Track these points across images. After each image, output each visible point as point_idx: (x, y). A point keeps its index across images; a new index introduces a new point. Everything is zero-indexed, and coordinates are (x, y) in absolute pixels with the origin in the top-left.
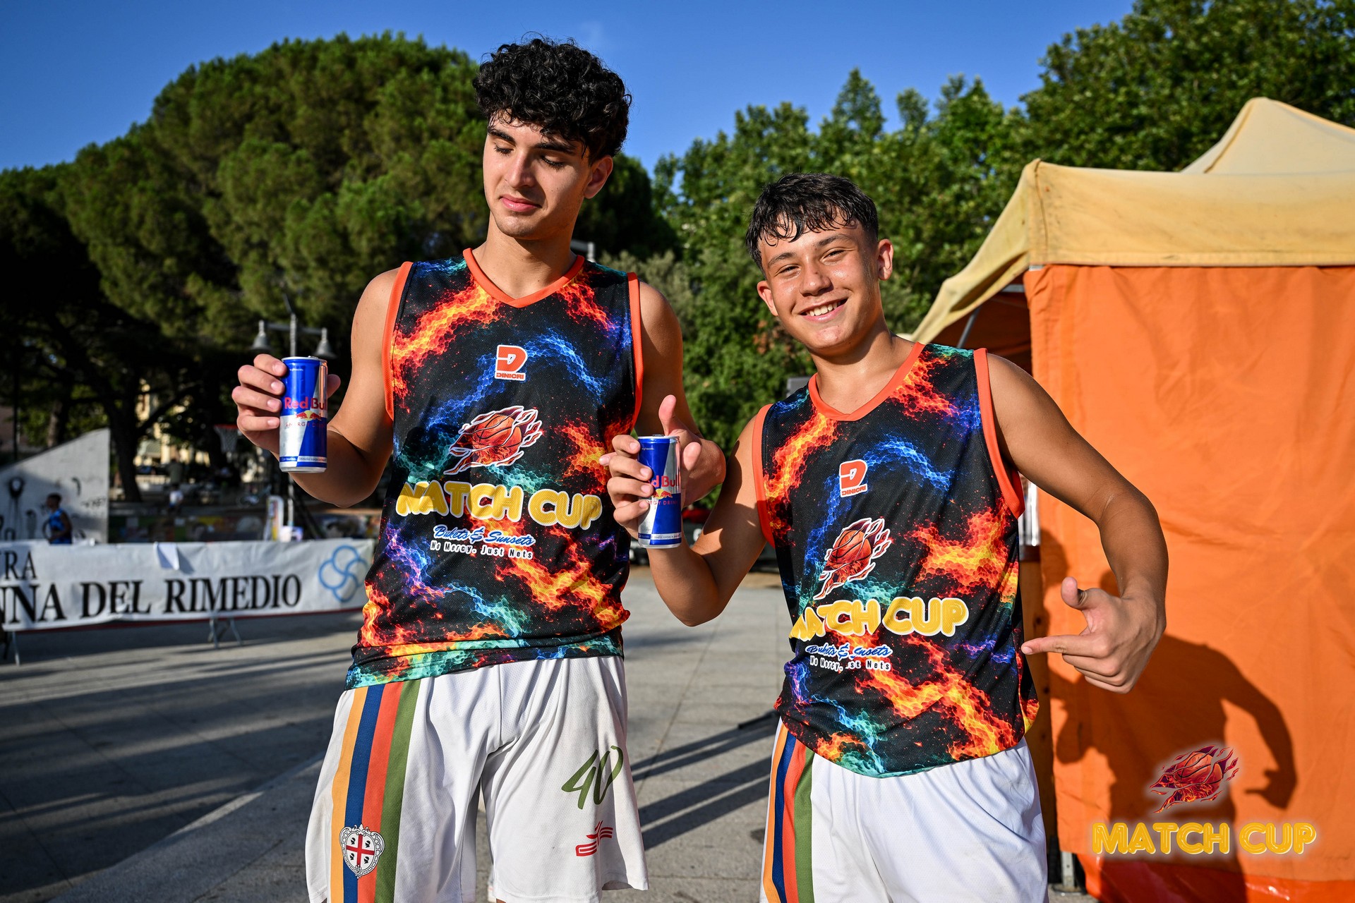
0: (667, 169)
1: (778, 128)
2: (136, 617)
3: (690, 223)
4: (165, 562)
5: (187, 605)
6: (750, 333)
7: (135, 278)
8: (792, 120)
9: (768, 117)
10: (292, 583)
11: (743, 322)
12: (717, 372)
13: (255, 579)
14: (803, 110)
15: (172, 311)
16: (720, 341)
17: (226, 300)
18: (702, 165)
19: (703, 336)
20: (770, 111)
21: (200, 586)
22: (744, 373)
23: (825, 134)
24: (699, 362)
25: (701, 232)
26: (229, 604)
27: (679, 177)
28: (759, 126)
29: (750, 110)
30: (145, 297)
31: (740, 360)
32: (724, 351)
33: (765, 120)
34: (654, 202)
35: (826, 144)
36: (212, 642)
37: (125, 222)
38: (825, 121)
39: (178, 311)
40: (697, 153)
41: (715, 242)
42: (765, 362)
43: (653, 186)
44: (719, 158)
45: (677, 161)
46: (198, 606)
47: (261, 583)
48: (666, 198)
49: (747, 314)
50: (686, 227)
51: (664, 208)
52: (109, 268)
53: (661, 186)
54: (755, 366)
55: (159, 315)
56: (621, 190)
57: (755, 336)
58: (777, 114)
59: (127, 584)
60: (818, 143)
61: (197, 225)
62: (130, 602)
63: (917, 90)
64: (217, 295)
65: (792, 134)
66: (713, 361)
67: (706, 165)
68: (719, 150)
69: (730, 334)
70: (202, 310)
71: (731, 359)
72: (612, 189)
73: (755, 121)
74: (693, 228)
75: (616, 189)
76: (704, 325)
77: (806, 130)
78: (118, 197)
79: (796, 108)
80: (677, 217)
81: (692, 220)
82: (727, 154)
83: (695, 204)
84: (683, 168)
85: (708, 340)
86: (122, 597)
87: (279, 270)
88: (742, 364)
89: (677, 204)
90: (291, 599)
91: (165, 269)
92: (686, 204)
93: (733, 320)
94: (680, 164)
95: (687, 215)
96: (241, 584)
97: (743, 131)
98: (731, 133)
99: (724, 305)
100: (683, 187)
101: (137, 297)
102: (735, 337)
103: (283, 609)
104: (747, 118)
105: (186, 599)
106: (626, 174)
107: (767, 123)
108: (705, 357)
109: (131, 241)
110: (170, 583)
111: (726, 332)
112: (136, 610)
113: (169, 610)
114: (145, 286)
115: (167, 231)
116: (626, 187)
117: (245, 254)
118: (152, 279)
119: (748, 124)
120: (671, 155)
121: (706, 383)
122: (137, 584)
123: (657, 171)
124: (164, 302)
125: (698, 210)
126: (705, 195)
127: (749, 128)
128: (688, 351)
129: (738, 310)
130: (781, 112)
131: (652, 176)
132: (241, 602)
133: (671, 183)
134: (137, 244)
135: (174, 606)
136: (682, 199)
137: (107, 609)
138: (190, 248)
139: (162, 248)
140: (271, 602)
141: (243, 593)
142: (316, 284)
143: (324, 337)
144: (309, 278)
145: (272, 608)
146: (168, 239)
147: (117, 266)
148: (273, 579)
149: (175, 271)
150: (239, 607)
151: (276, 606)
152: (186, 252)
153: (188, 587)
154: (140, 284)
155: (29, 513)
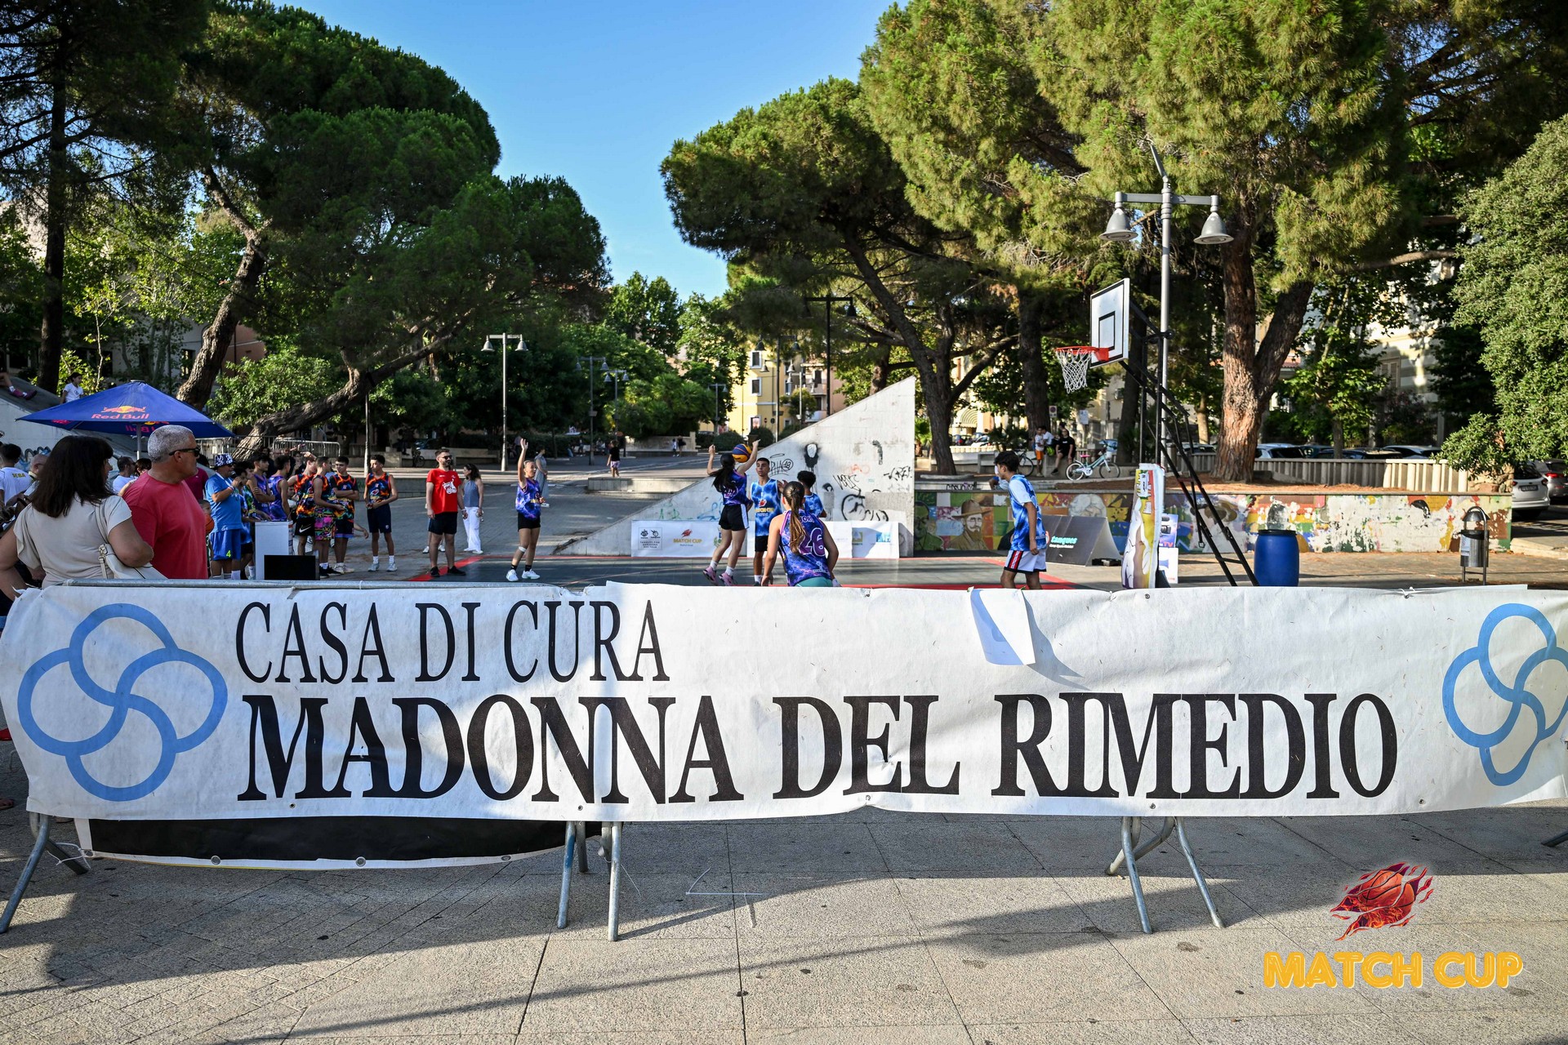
2: (919, 803)
4: (992, 635)
5: (1059, 774)
7: (945, 174)
10: (1367, 716)
13: (1255, 703)
15: (989, 215)
17: (1060, 188)
21: (1093, 711)
26: (1181, 780)
30: (957, 198)
36: (1122, 871)
37: (932, 96)
39: (997, 213)
46: (1092, 782)
47: (1270, 709)
52: (914, 165)
55: (974, 223)
59: (893, 702)
61: (1022, 83)
62: (905, 757)
64: (1047, 181)
70: (1027, 207)
78: (924, 65)
86: (882, 742)
87: (1138, 122)
90: (1369, 771)
91: (981, 156)
96: (1216, 713)
101: (948, 202)
103: (1347, 804)
105: (1055, 752)
109: (941, 123)
110: (1009, 704)
112: (919, 784)
113: (1008, 786)
114: (956, 182)
115: (983, 98)
117: (1085, 115)
118: (965, 171)
122: (921, 704)
124: (978, 202)
132: (1218, 778)
134: (949, 129)
135: (1024, 777)
137: (844, 779)
138: (1012, 120)
139: (977, 125)
140: (1308, 781)
141: (1221, 745)
142: (1197, 128)
143: (1213, 209)
144: (1184, 120)
145: (1310, 795)
146: (983, 112)
147: (924, 161)
148: (1310, 705)
149: (993, 156)
150: (1211, 787)
151: (1323, 790)
152: (1007, 128)
153: (1060, 712)
154: (951, 180)
155: (826, 486)
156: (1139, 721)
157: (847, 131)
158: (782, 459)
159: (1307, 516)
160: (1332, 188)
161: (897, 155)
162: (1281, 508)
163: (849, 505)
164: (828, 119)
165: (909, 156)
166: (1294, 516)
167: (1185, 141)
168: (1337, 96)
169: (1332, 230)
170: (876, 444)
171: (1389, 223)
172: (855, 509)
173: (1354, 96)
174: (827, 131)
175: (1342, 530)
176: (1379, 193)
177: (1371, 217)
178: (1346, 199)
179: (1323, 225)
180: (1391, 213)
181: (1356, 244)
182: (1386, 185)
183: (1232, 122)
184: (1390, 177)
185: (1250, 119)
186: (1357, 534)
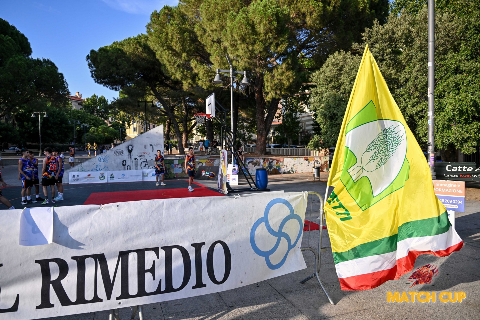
5: (72, 294)
7: (172, 63)
10: (219, 249)
13: (168, 250)
15: (186, 76)
17: (206, 69)
30: (176, 71)
37: (167, 39)
39: (188, 76)
52: (163, 60)
55: (182, 78)
61: (194, 39)
64: (202, 67)
70: (197, 74)
78: (164, 30)
90: (219, 273)
101: (174, 71)
103: (209, 289)
109: (170, 48)
114: (176, 66)
115: (182, 41)
117: (212, 47)
118: (178, 62)
124: (183, 72)
134: (174, 50)
135: (53, 297)
138: (191, 48)
139: (181, 49)
140: (193, 281)
141: (152, 270)
142: (240, 52)
143: (245, 75)
144: (238, 50)
145: (193, 288)
146: (182, 45)
147: (165, 59)
148: (193, 248)
149: (186, 58)
150: (148, 290)
151: (199, 284)
152: (190, 50)
154: (174, 65)
155: (135, 159)
156: (112, 264)
157: (146, 50)
158: (120, 150)
159: (279, 164)
160: (278, 71)
161: (158, 57)
162: (272, 162)
163: (143, 165)
164: (140, 46)
165: (161, 57)
166: (275, 164)
167: (238, 56)
168: (277, 45)
169: (279, 83)
170: (151, 145)
171: (293, 82)
172: (145, 166)
173: (282, 45)
174: (140, 50)
175: (288, 167)
176: (290, 73)
177: (288, 79)
178: (282, 75)
179: (277, 81)
180: (293, 79)
181: (285, 87)
182: (292, 71)
183: (250, 51)
184: (293, 69)
185: (254, 50)
186: (292, 168)
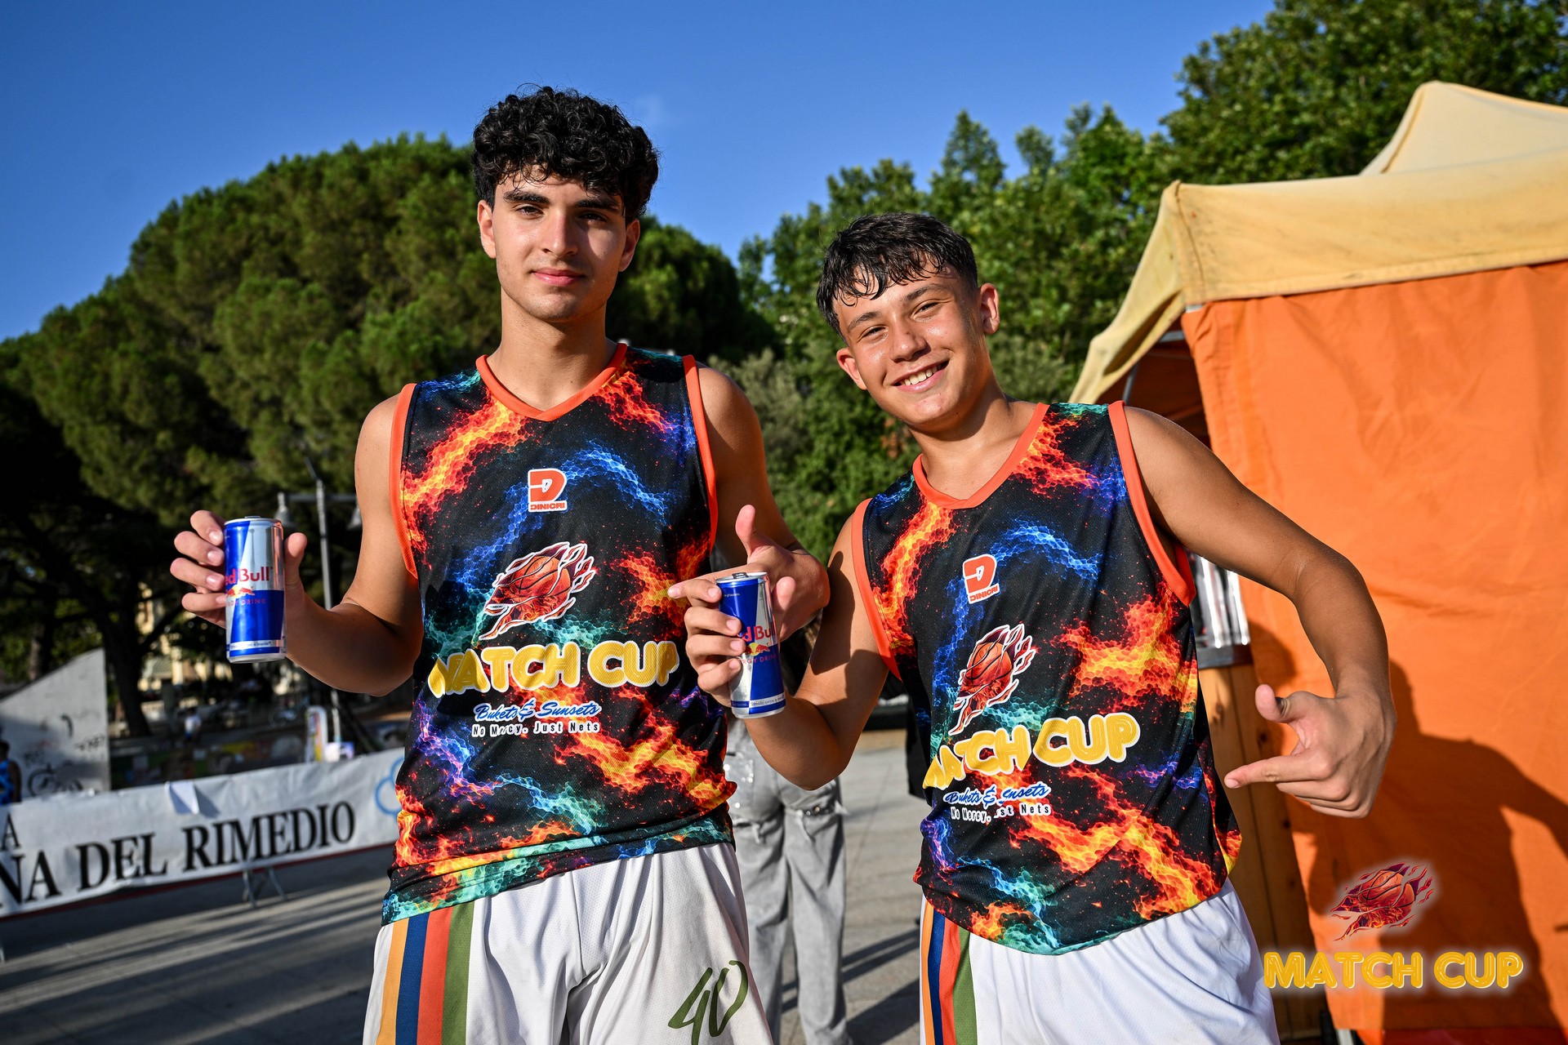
0: (753, 255)
1: (880, 190)
2: (149, 881)
3: (788, 314)
4: (180, 806)
5: (213, 858)
6: (877, 435)
7: (123, 461)
8: (895, 179)
9: (867, 179)
10: (343, 812)
11: (866, 422)
12: (842, 487)
13: (295, 814)
14: (906, 166)
15: (171, 495)
16: (841, 449)
17: (236, 473)
18: (795, 244)
19: (819, 446)
20: (868, 172)
21: (227, 831)
22: (875, 484)
23: (936, 191)
24: (819, 478)
25: (804, 323)
26: (266, 850)
27: (769, 262)
28: (857, 191)
29: (844, 174)
30: (136, 482)
31: (867, 469)
32: (848, 460)
33: (863, 183)
34: (743, 295)
35: (939, 202)
36: (248, 900)
37: (105, 394)
38: (935, 175)
39: (179, 493)
40: (787, 229)
41: (821, 332)
42: (898, 468)
43: (740, 276)
44: (814, 233)
45: (765, 243)
46: (227, 857)
47: (303, 817)
48: (757, 288)
49: (869, 413)
50: (784, 319)
51: (756, 300)
52: (90, 453)
53: (748, 275)
54: (887, 474)
55: (155, 502)
56: (701, 284)
57: (883, 438)
58: (877, 175)
59: (134, 839)
60: (930, 202)
61: (194, 388)
62: (141, 863)
63: (1038, 127)
64: (224, 469)
65: (897, 195)
66: (836, 474)
67: (799, 244)
68: (814, 224)
69: (852, 439)
70: (207, 489)
71: (857, 469)
72: (690, 284)
73: (852, 185)
74: (795, 320)
75: (696, 284)
76: (819, 432)
77: (913, 189)
78: (95, 366)
79: (898, 165)
80: (773, 309)
81: (791, 310)
82: (823, 227)
83: (792, 291)
84: (773, 250)
85: (826, 450)
86: (130, 857)
87: (298, 429)
88: (871, 473)
89: (770, 294)
90: (343, 834)
91: (159, 445)
92: (781, 292)
93: (853, 421)
94: (769, 246)
95: (784, 305)
96: (279, 821)
97: (839, 199)
98: (825, 202)
99: (841, 406)
100: (776, 273)
101: (127, 483)
102: (859, 441)
103: (334, 847)
104: (841, 183)
105: (211, 850)
106: (705, 265)
107: (866, 186)
108: (826, 471)
109: (116, 418)
110: (189, 832)
111: (847, 438)
112: (148, 872)
113: (190, 866)
114: (136, 468)
115: (158, 399)
116: (707, 280)
117: (254, 415)
118: (144, 459)
119: (843, 190)
120: (757, 238)
121: (831, 502)
122: (147, 839)
123: (742, 258)
124: (159, 485)
125: (796, 298)
126: (803, 278)
127: (845, 194)
128: (804, 466)
129: (858, 409)
130: (880, 171)
131: (736, 264)
132: (281, 845)
133: (760, 269)
134: (121, 419)
135: (197, 861)
136: (776, 287)
137: (112, 875)
138: (186, 417)
139: (153, 421)
140: (318, 840)
141: (282, 834)
145: (320, 847)
146: (159, 409)
147: (99, 449)
148: (318, 811)
149: (170, 445)
150: (279, 851)
151: (325, 844)
152: (182, 422)
153: (212, 834)
154: (129, 467)
156: (247, 829)
161: (71, 442)
165: (83, 444)
170: (64, 717)
